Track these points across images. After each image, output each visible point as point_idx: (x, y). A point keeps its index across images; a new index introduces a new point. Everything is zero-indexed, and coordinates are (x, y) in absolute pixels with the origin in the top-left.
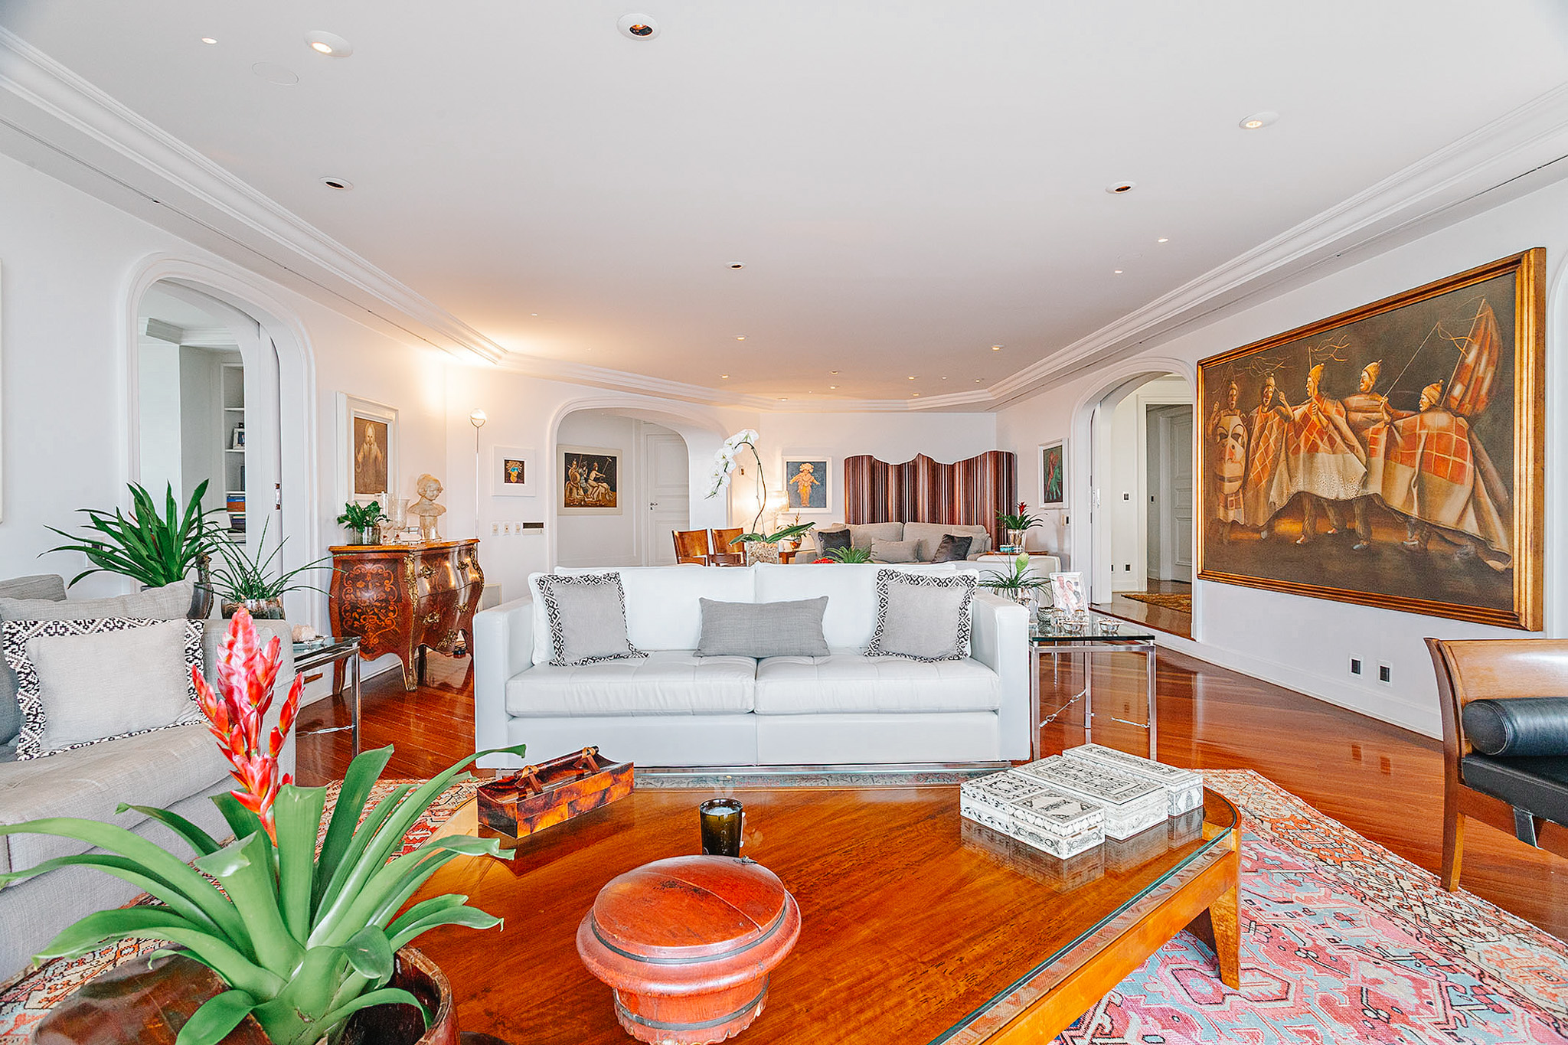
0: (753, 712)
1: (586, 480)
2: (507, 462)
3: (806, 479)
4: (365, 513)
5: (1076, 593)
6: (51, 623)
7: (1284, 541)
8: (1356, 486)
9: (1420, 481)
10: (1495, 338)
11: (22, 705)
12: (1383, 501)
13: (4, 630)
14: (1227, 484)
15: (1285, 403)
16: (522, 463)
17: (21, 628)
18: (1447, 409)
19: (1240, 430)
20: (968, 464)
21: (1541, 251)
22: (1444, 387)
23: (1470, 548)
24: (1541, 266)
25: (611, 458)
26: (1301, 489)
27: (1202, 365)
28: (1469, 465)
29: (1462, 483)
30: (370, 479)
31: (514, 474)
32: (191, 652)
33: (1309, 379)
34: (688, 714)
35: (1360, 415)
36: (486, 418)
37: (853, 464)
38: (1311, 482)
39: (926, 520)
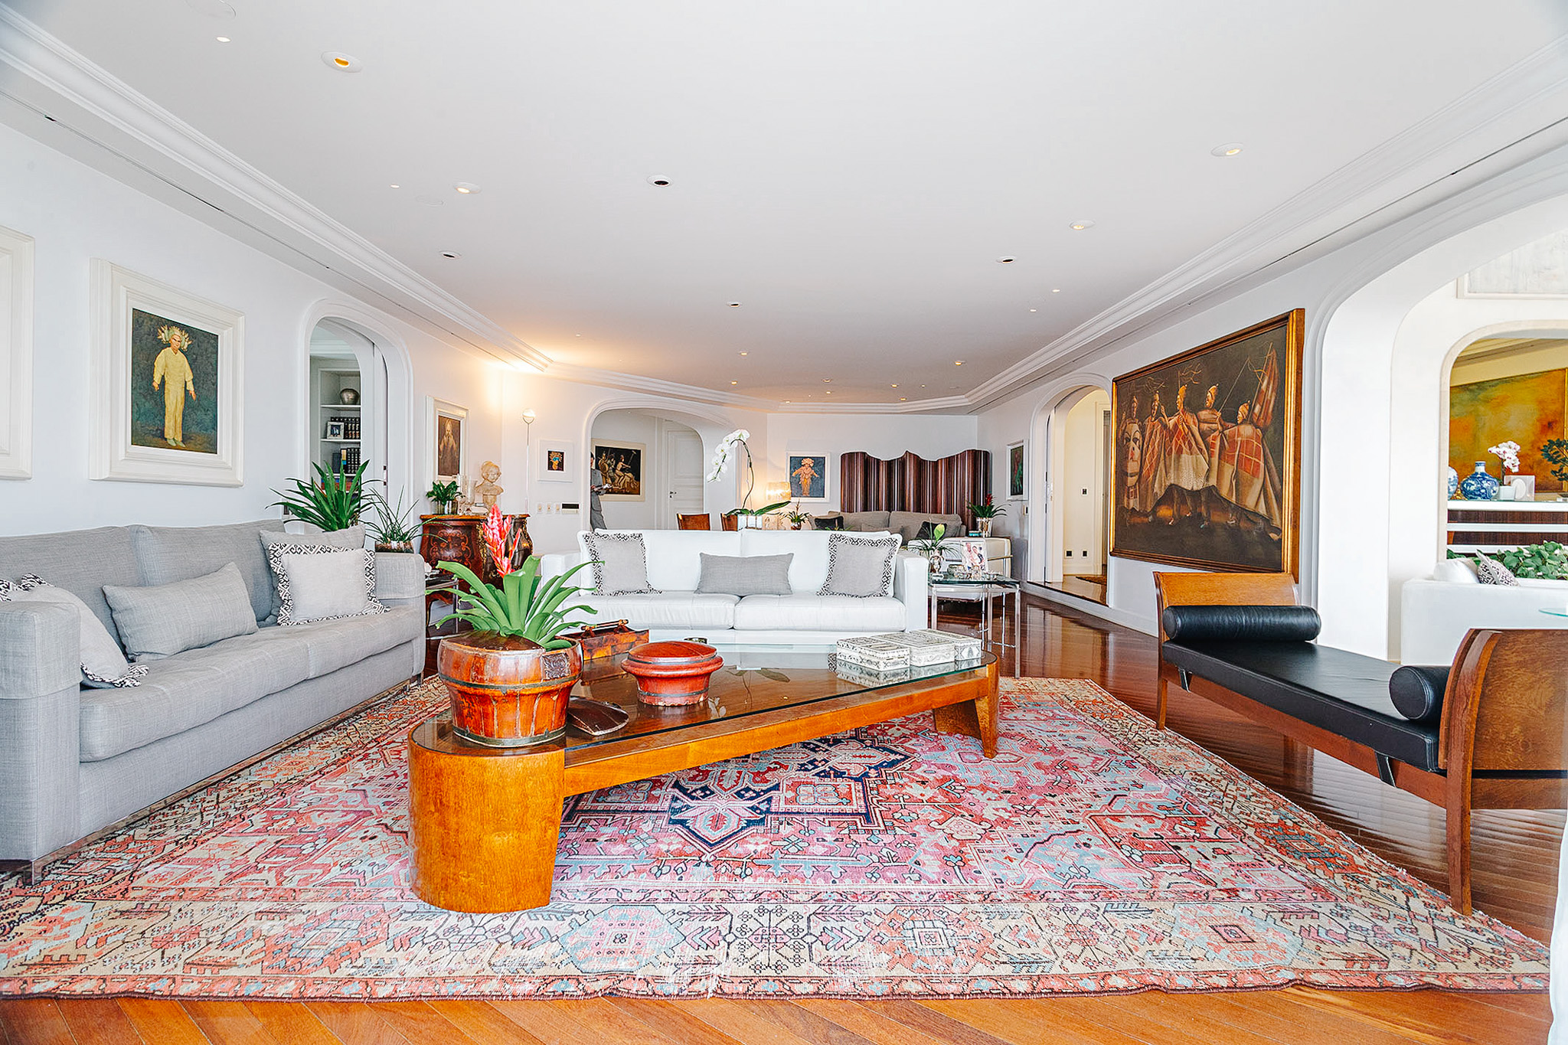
0: (733, 628)
1: (614, 470)
2: (550, 452)
3: (806, 472)
4: (448, 489)
5: (980, 556)
6: (293, 546)
7: (1160, 523)
8: (1202, 480)
9: (1237, 476)
10: (1276, 372)
11: (281, 594)
12: (1217, 491)
13: (270, 548)
14: (1129, 478)
15: (1164, 414)
16: (562, 453)
17: (278, 547)
18: (1252, 422)
19: (1138, 435)
20: (950, 461)
21: (1301, 312)
22: (1250, 406)
23: (1261, 524)
24: (1301, 322)
25: (635, 450)
26: (1172, 482)
27: (1115, 382)
28: (1262, 464)
29: (1258, 477)
30: (448, 464)
31: (556, 463)
32: (368, 570)
33: (1179, 397)
34: (689, 628)
35: (1206, 425)
36: (534, 416)
37: (848, 459)
38: (1178, 477)
39: (912, 509)
